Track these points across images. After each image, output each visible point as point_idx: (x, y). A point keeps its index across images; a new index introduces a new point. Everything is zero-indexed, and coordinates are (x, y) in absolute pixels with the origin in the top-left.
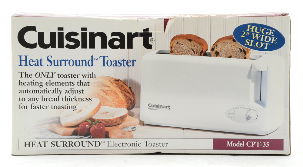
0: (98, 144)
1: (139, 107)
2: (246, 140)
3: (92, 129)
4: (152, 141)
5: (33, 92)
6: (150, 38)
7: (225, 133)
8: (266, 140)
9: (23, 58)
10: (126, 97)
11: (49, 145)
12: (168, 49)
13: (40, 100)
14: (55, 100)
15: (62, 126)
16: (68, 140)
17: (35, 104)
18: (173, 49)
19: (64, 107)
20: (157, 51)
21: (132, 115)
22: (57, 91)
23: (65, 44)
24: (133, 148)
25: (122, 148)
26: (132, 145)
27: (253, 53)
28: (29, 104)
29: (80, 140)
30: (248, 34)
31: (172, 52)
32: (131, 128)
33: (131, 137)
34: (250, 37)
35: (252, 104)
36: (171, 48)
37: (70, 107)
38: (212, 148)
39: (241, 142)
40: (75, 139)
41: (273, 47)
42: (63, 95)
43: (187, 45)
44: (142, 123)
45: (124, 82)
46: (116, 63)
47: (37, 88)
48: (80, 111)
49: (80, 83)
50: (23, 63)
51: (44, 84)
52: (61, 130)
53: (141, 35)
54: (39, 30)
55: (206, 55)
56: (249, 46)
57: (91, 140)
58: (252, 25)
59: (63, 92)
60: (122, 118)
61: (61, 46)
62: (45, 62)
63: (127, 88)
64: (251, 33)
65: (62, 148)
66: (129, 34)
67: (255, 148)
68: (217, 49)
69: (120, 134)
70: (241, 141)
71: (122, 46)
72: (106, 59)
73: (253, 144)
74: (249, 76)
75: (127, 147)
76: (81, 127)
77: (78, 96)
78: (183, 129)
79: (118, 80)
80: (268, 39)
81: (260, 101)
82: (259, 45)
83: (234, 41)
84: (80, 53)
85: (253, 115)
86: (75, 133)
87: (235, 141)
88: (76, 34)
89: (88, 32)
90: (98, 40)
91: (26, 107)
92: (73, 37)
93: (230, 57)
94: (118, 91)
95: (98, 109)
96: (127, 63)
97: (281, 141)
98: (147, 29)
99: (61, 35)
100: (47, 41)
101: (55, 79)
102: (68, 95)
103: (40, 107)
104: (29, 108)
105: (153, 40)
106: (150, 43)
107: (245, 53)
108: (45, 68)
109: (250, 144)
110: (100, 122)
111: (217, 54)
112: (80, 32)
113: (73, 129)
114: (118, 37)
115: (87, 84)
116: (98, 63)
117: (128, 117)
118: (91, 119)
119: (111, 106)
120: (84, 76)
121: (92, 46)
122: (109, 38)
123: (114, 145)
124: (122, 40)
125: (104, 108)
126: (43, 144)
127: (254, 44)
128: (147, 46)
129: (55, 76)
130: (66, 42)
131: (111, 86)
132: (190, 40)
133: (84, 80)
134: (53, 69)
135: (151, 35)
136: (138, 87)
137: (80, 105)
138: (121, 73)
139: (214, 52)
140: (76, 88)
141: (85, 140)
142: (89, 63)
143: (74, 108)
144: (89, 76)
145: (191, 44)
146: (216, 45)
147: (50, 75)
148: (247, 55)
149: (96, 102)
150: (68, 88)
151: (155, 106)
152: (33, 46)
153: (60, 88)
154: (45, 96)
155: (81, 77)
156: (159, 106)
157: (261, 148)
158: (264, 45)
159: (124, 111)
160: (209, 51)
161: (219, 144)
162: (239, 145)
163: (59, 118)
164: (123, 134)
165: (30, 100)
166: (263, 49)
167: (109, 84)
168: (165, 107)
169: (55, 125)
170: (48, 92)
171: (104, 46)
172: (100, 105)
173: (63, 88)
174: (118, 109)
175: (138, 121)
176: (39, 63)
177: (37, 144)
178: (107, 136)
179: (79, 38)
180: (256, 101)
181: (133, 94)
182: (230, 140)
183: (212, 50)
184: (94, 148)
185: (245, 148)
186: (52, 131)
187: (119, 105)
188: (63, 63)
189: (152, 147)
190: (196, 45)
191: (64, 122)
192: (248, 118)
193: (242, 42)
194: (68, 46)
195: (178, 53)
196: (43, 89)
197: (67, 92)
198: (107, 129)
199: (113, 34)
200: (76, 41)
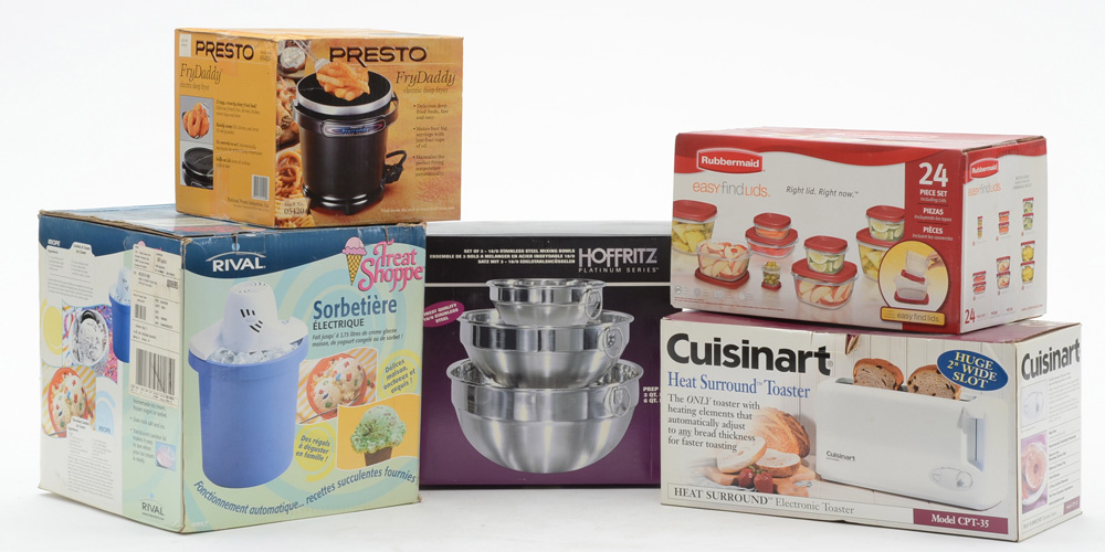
0: (764, 501)
1: (815, 454)
2: (958, 515)
3: (756, 479)
4: (834, 504)
5: (685, 421)
6: (827, 360)
7: (929, 501)
8: (985, 518)
9: (673, 376)
10: (798, 439)
11: (704, 495)
12: (850, 377)
13: (693, 433)
14: (710, 435)
15: (719, 471)
16: (727, 492)
17: (687, 439)
18: (857, 378)
19: (721, 446)
20: (836, 379)
21: (806, 464)
22: (712, 423)
23: (722, 361)
24: (808, 511)
25: (794, 509)
26: (807, 506)
27: (964, 392)
28: (681, 438)
29: (742, 493)
30: (957, 364)
31: (856, 381)
32: (805, 483)
33: (806, 495)
34: (959, 369)
35: (964, 463)
36: (855, 376)
37: (728, 447)
38: (912, 521)
39: (951, 517)
40: (735, 491)
41: (991, 386)
42: (720, 429)
43: (875, 373)
44: (819, 478)
45: (795, 418)
46: (784, 392)
47: (688, 416)
48: (741, 453)
49: (740, 415)
50: (673, 382)
51: (697, 412)
52: (719, 477)
53: (816, 355)
54: (692, 339)
55: (900, 389)
56: (958, 382)
57: (756, 494)
58: (962, 352)
59: (720, 425)
60: (794, 468)
61: (717, 362)
62: (699, 383)
63: (800, 427)
64: (961, 364)
65: (719, 501)
66: (801, 353)
67: (970, 527)
68: (915, 383)
69: (792, 490)
70: (951, 515)
71: (792, 368)
72: (772, 385)
73: (967, 521)
74: (960, 425)
75: (801, 509)
76: (743, 475)
77: (739, 432)
78: (873, 490)
79: (788, 415)
80: (984, 374)
81: (975, 460)
82: (973, 381)
83: (938, 372)
84: (741, 374)
85: (966, 480)
86: (735, 483)
87: (943, 515)
88: (736, 348)
89: (750, 346)
90: (762, 357)
91: (676, 442)
92: (732, 351)
93: (934, 395)
94: (787, 429)
95: (763, 452)
96: (799, 392)
97: (1005, 521)
98: (824, 348)
99: (717, 347)
100: (701, 355)
101: (710, 407)
102: (726, 430)
103: (692, 443)
104: (680, 442)
105: (831, 363)
106: (828, 367)
107: (954, 391)
108: (699, 391)
109: (963, 521)
110: (766, 470)
111: (916, 389)
112: (740, 345)
113: (733, 477)
114: (787, 356)
115: (749, 417)
116: (762, 389)
117: (801, 466)
118: (754, 465)
119: (779, 450)
120: (745, 406)
121: (755, 366)
122: (776, 356)
123: (785, 504)
124: (792, 360)
125: (770, 452)
126: (697, 494)
127: (966, 379)
128: (825, 371)
129: (711, 402)
130: (723, 358)
131: (779, 422)
132: (880, 367)
133: (746, 411)
134: (707, 393)
135: (828, 356)
136: (813, 426)
137: (741, 445)
138: (791, 406)
139: (912, 386)
140: (736, 421)
141: (748, 493)
142: (751, 389)
143: (734, 448)
144: (752, 406)
145: (881, 372)
146: (914, 376)
147: (705, 401)
148: (956, 395)
149: (760, 443)
150: (726, 420)
151: (835, 455)
152: (685, 360)
153: (717, 419)
154: (700, 428)
155: (741, 406)
156: (841, 456)
157: (978, 528)
158: (980, 382)
159: (795, 459)
160: (905, 384)
161: (922, 518)
162: (948, 520)
163: (716, 460)
164: (796, 490)
165: (681, 432)
166: (977, 387)
167: (776, 419)
168: (849, 458)
169: (710, 470)
170: (702, 423)
171: (769, 367)
172: (765, 447)
173: (721, 420)
174: (788, 454)
175: (814, 474)
176: (691, 383)
177: (689, 492)
178: (775, 492)
179: (739, 353)
180: (970, 461)
181: (807, 437)
182: (936, 513)
183: (910, 383)
184: (759, 505)
185: (957, 526)
186: (707, 477)
187: (789, 450)
188: (720, 385)
189: (833, 513)
190: (888, 374)
191: (721, 466)
192: (959, 484)
193: (950, 374)
194: (726, 364)
195: (863, 384)
196: (696, 418)
197: (725, 426)
198: (775, 481)
199: (781, 351)
200: (735, 357)
